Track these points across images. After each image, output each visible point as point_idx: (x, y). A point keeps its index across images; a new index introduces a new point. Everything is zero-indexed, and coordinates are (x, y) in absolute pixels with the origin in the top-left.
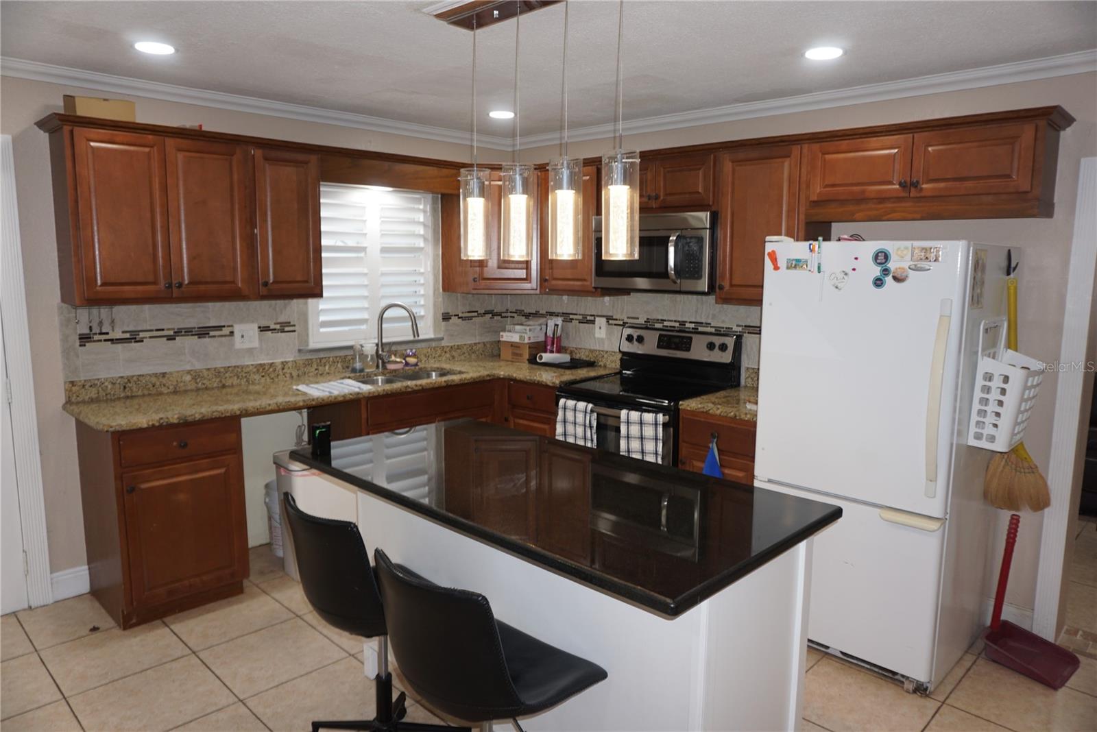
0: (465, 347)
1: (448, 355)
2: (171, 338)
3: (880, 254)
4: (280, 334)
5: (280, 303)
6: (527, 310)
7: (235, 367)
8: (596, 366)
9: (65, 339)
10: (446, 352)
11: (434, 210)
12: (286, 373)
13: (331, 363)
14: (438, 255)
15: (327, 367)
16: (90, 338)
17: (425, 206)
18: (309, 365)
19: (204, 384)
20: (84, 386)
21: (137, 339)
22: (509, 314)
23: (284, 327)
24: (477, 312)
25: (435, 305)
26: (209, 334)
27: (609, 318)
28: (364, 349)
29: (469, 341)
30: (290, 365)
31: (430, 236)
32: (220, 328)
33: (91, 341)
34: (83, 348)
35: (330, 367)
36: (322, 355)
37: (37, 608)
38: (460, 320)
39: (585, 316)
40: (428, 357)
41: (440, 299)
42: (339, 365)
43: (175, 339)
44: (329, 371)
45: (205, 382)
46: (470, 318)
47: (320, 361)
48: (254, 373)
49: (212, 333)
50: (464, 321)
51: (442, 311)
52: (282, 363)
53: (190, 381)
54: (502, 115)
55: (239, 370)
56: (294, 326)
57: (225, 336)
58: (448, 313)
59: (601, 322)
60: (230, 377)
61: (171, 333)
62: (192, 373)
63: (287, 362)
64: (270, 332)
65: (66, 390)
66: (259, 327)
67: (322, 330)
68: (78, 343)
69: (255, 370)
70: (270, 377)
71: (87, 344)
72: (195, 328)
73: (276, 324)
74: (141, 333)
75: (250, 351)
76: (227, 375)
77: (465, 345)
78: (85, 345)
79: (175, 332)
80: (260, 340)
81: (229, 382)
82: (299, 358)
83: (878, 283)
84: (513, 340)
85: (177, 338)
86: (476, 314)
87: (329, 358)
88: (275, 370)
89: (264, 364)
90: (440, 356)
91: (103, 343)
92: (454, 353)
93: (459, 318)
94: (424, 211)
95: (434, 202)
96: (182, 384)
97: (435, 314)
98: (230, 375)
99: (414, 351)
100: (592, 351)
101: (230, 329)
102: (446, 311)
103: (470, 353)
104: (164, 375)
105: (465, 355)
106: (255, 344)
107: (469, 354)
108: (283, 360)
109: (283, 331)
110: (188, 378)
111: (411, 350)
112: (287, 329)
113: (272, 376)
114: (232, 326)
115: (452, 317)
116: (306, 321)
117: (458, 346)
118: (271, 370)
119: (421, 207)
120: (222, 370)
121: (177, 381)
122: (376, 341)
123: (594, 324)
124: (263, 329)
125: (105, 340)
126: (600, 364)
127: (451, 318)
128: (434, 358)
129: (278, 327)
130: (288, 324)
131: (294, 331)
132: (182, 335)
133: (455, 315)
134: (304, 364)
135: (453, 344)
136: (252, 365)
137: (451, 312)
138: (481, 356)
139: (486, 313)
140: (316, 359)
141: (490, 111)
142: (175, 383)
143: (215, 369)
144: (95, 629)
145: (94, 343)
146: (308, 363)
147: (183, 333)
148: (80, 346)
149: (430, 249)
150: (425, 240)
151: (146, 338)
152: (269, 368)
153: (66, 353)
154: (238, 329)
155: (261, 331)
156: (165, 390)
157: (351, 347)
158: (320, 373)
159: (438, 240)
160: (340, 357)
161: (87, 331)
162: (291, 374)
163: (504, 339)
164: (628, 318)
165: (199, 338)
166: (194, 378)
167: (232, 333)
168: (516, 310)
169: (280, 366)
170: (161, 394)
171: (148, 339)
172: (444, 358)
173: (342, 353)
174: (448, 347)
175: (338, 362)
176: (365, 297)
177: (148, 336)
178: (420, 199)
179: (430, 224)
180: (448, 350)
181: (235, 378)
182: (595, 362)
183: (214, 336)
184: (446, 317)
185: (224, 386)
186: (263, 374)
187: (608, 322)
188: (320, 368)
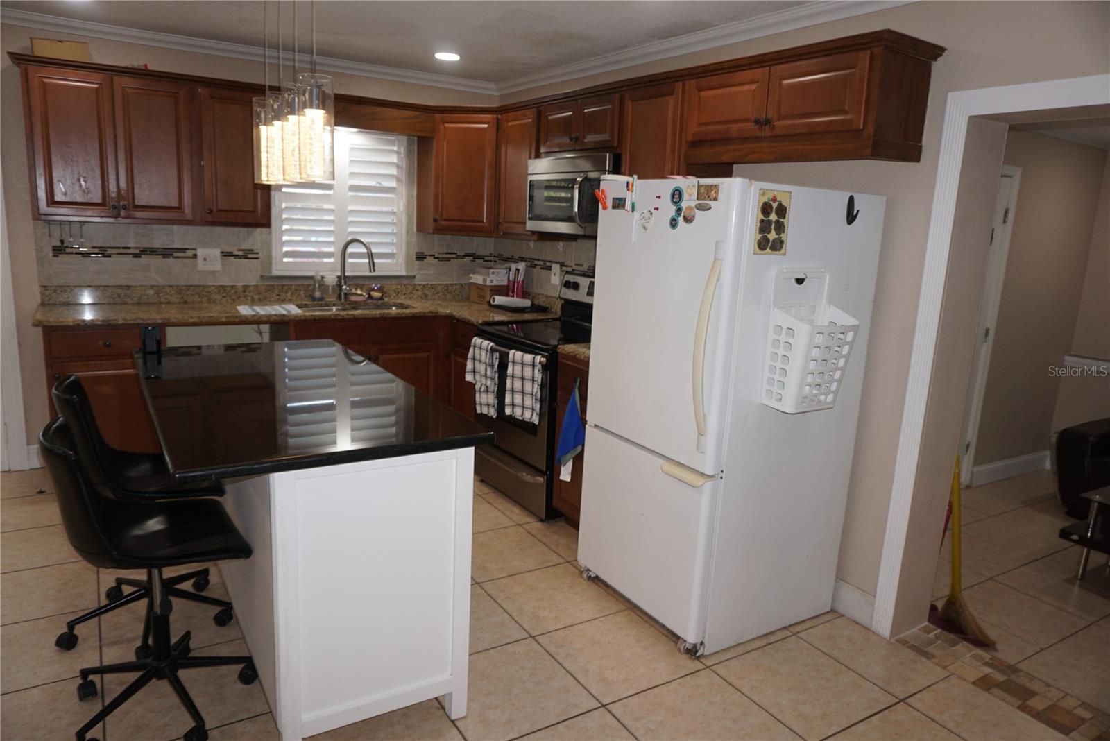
0: (440, 287)
1: (420, 293)
2: (136, 256)
3: (676, 193)
4: (243, 260)
5: (243, 230)
6: (506, 255)
7: (196, 286)
8: (549, 312)
9: (39, 250)
10: (417, 290)
11: (409, 152)
12: (247, 295)
13: (293, 290)
14: (412, 196)
15: (289, 294)
16: (61, 250)
17: (399, 147)
18: (270, 290)
19: (166, 299)
20: (55, 291)
21: (106, 255)
22: (492, 258)
23: (247, 254)
24: (456, 253)
25: (408, 244)
26: (172, 255)
27: (562, 265)
28: (324, 279)
29: (445, 280)
30: (251, 288)
31: (403, 177)
32: (184, 250)
33: (62, 253)
34: (55, 258)
35: (292, 294)
36: (285, 282)
37: (14, 471)
38: (436, 260)
39: (545, 261)
40: (398, 293)
41: (414, 239)
42: (302, 293)
43: (140, 257)
44: (290, 298)
45: (167, 297)
46: (448, 260)
47: (282, 288)
48: (215, 293)
49: (175, 254)
50: (439, 262)
51: (416, 250)
52: (244, 286)
53: (153, 295)
54: (447, 57)
55: (201, 289)
56: (257, 253)
57: (188, 258)
58: (423, 253)
59: (556, 268)
60: (193, 295)
61: (137, 251)
62: (155, 288)
63: (248, 286)
64: (232, 258)
65: (40, 293)
66: (222, 253)
67: (285, 260)
68: (51, 254)
69: (216, 290)
70: (231, 298)
71: (60, 255)
72: (159, 249)
73: (239, 250)
74: (109, 250)
75: (213, 273)
76: (189, 293)
77: (440, 285)
78: (58, 256)
79: (141, 251)
80: (223, 264)
81: (191, 299)
82: (261, 283)
83: (674, 223)
84: (477, 282)
85: (143, 256)
86: (454, 256)
87: (291, 285)
88: (236, 293)
89: (226, 286)
90: (411, 293)
91: (74, 255)
92: (427, 292)
93: (435, 258)
94: (398, 153)
95: (409, 144)
96: (145, 297)
97: (408, 253)
98: (193, 293)
99: (379, 286)
100: (547, 297)
101: (193, 252)
102: (421, 251)
103: (446, 292)
104: (128, 287)
105: (439, 295)
106: (218, 267)
107: (444, 294)
108: (245, 284)
109: (246, 258)
110: (151, 292)
111: (376, 285)
112: (250, 256)
113: (234, 297)
114: (195, 249)
115: (427, 257)
116: (270, 250)
117: (431, 285)
118: (232, 292)
119: (395, 148)
120: (184, 288)
121: (141, 294)
122: (339, 274)
123: (551, 270)
124: (226, 254)
125: (76, 253)
126: (553, 310)
127: (425, 258)
128: (405, 294)
129: (241, 253)
130: (251, 251)
131: (257, 258)
132: (147, 254)
133: (431, 256)
134: (265, 289)
135: (426, 283)
136: (214, 286)
137: (426, 251)
138: (457, 297)
139: (466, 255)
140: (278, 286)
141: (435, 53)
142: (139, 295)
143: (177, 286)
144: (41, 492)
145: (66, 255)
146: (270, 289)
147: (148, 253)
148: (54, 256)
149: (403, 190)
150: (398, 180)
151: (113, 254)
152: (231, 290)
153: (41, 261)
154: (200, 252)
155: (224, 256)
156: (128, 300)
157: (311, 278)
158: (282, 298)
159: (413, 181)
160: (303, 285)
161: (58, 244)
162: (252, 297)
163: (472, 281)
164: (576, 265)
165: (164, 258)
166: (157, 293)
167: (195, 256)
168: (499, 255)
169: (241, 289)
170: (126, 304)
171: (115, 256)
172: (415, 296)
173: (306, 283)
174: (420, 285)
175: (300, 290)
176: (331, 232)
177: (115, 252)
178: (394, 141)
179: (404, 166)
180: (420, 288)
181: (197, 296)
182: (547, 308)
183: (178, 257)
184: (420, 257)
185: (185, 302)
186: (224, 295)
187: (561, 268)
188: (283, 294)
